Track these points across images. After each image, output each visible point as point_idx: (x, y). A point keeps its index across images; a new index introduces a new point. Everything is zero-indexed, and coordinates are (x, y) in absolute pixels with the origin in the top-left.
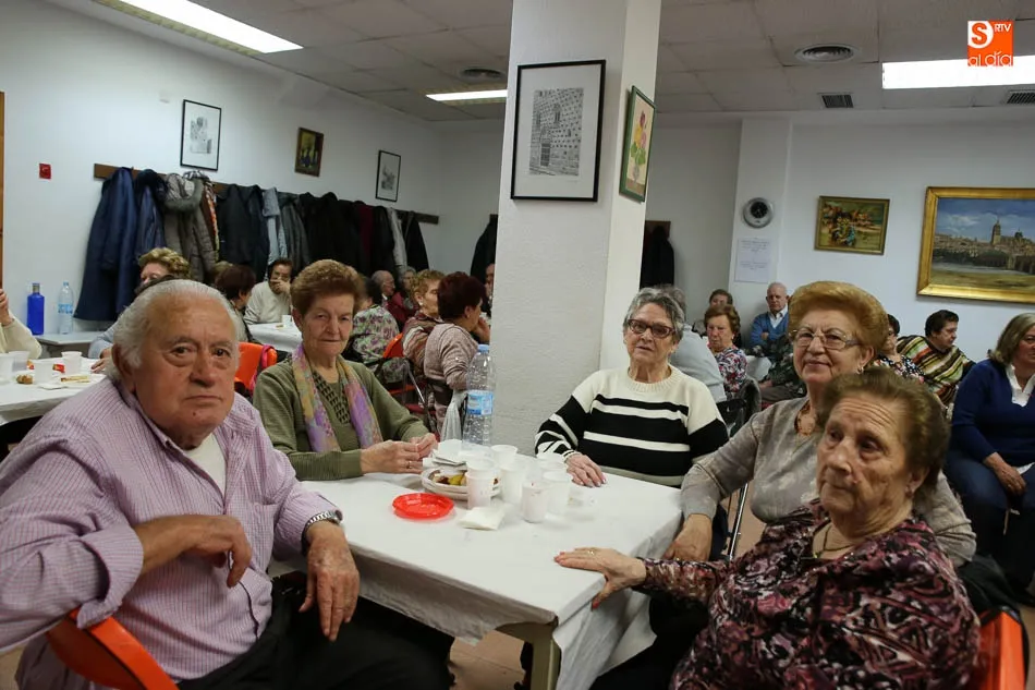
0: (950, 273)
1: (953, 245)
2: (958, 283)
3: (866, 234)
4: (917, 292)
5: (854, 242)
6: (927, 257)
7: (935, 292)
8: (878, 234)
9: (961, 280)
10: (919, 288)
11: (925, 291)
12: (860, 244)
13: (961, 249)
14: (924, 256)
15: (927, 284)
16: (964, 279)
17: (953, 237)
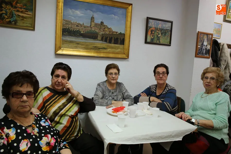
0: (71, 42)
1: (73, 26)
2: (76, 47)
3: (23, 17)
4: (55, 53)
5: (16, 22)
6: (59, 32)
7: (65, 52)
8: (30, 18)
9: (77, 46)
10: (56, 50)
11: (60, 52)
12: (20, 23)
13: (77, 29)
14: (57, 33)
15: (60, 48)
16: (79, 45)
17: (72, 22)
